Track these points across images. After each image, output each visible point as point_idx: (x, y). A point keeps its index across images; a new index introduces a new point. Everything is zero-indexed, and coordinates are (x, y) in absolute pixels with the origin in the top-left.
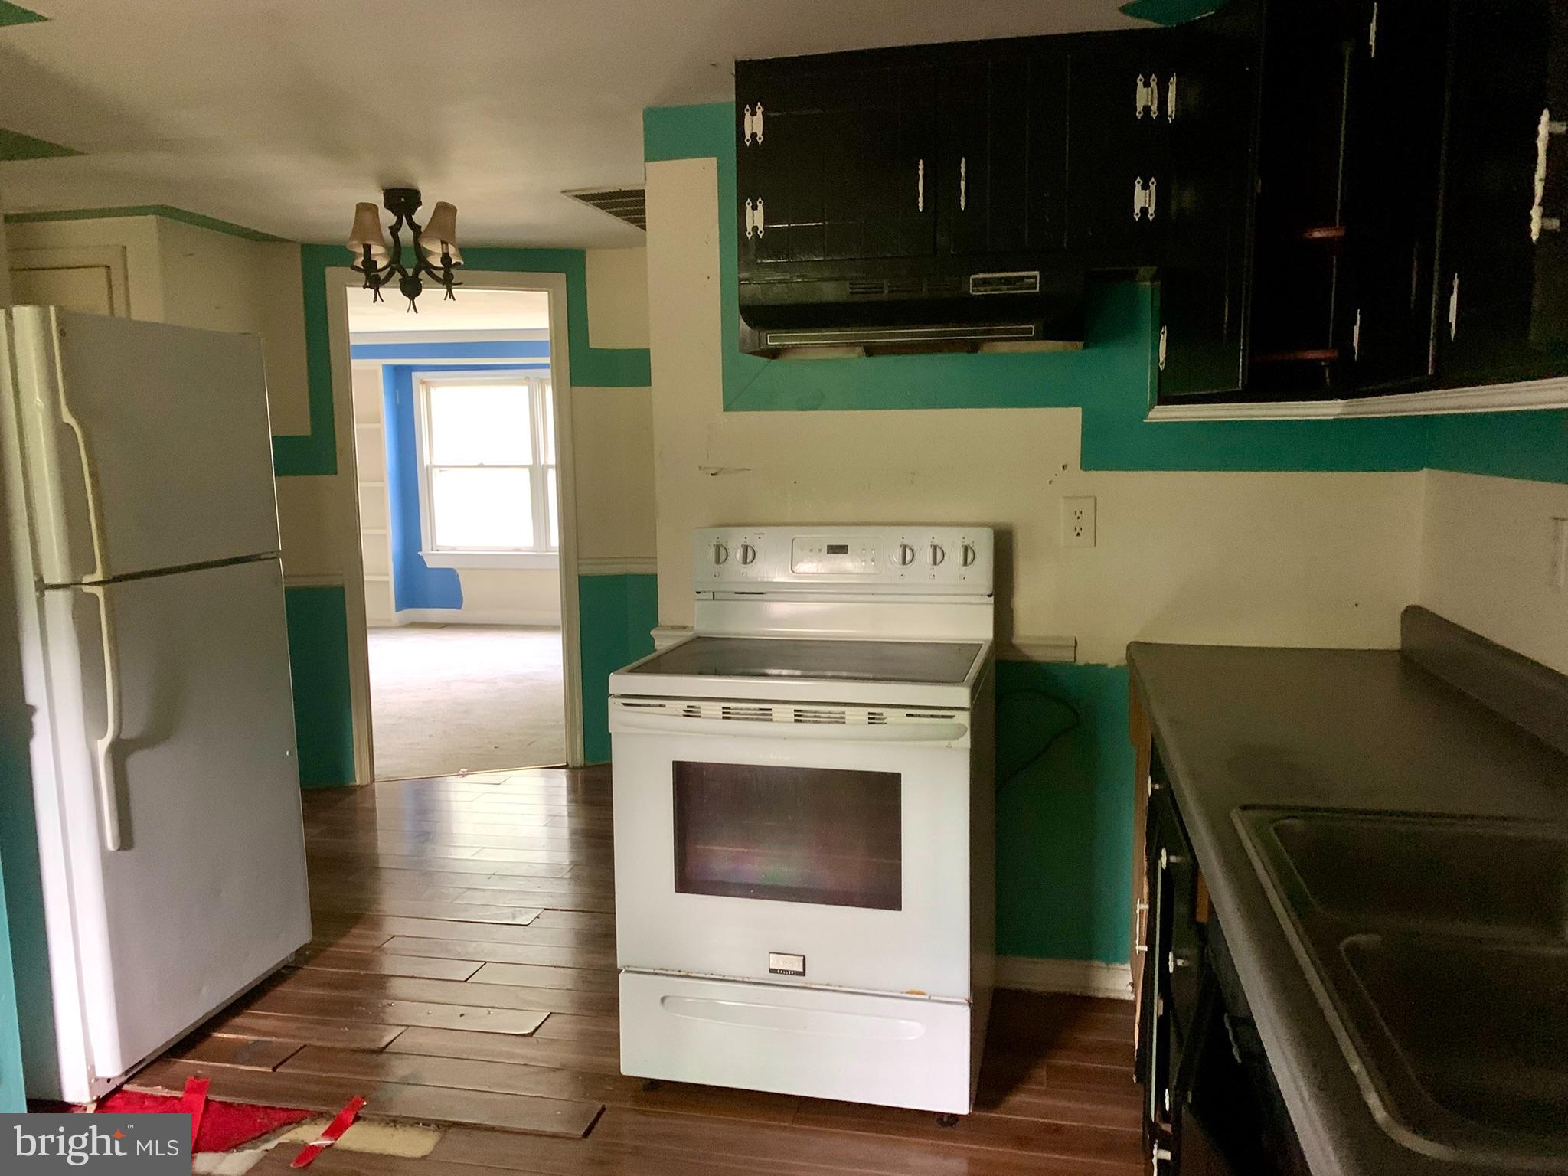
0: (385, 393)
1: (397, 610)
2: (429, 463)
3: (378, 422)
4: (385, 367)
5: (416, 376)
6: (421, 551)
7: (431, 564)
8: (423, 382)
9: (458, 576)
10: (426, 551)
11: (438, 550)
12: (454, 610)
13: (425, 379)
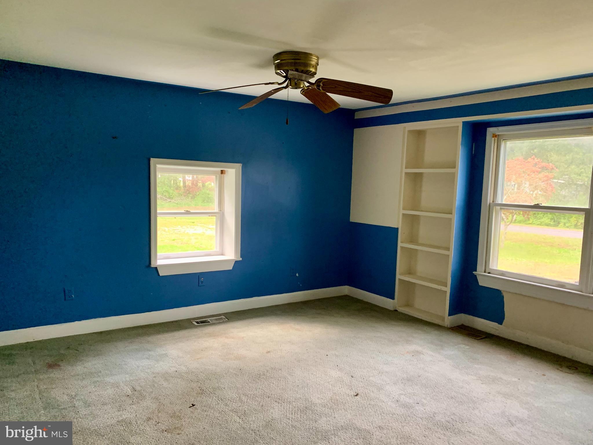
0: (462, 144)
1: (450, 315)
2: (491, 202)
3: (454, 167)
4: (464, 123)
5: (490, 131)
6: (476, 271)
7: (482, 282)
8: (495, 136)
9: (503, 297)
10: (480, 271)
11: (489, 273)
12: (496, 324)
13: (497, 134)
